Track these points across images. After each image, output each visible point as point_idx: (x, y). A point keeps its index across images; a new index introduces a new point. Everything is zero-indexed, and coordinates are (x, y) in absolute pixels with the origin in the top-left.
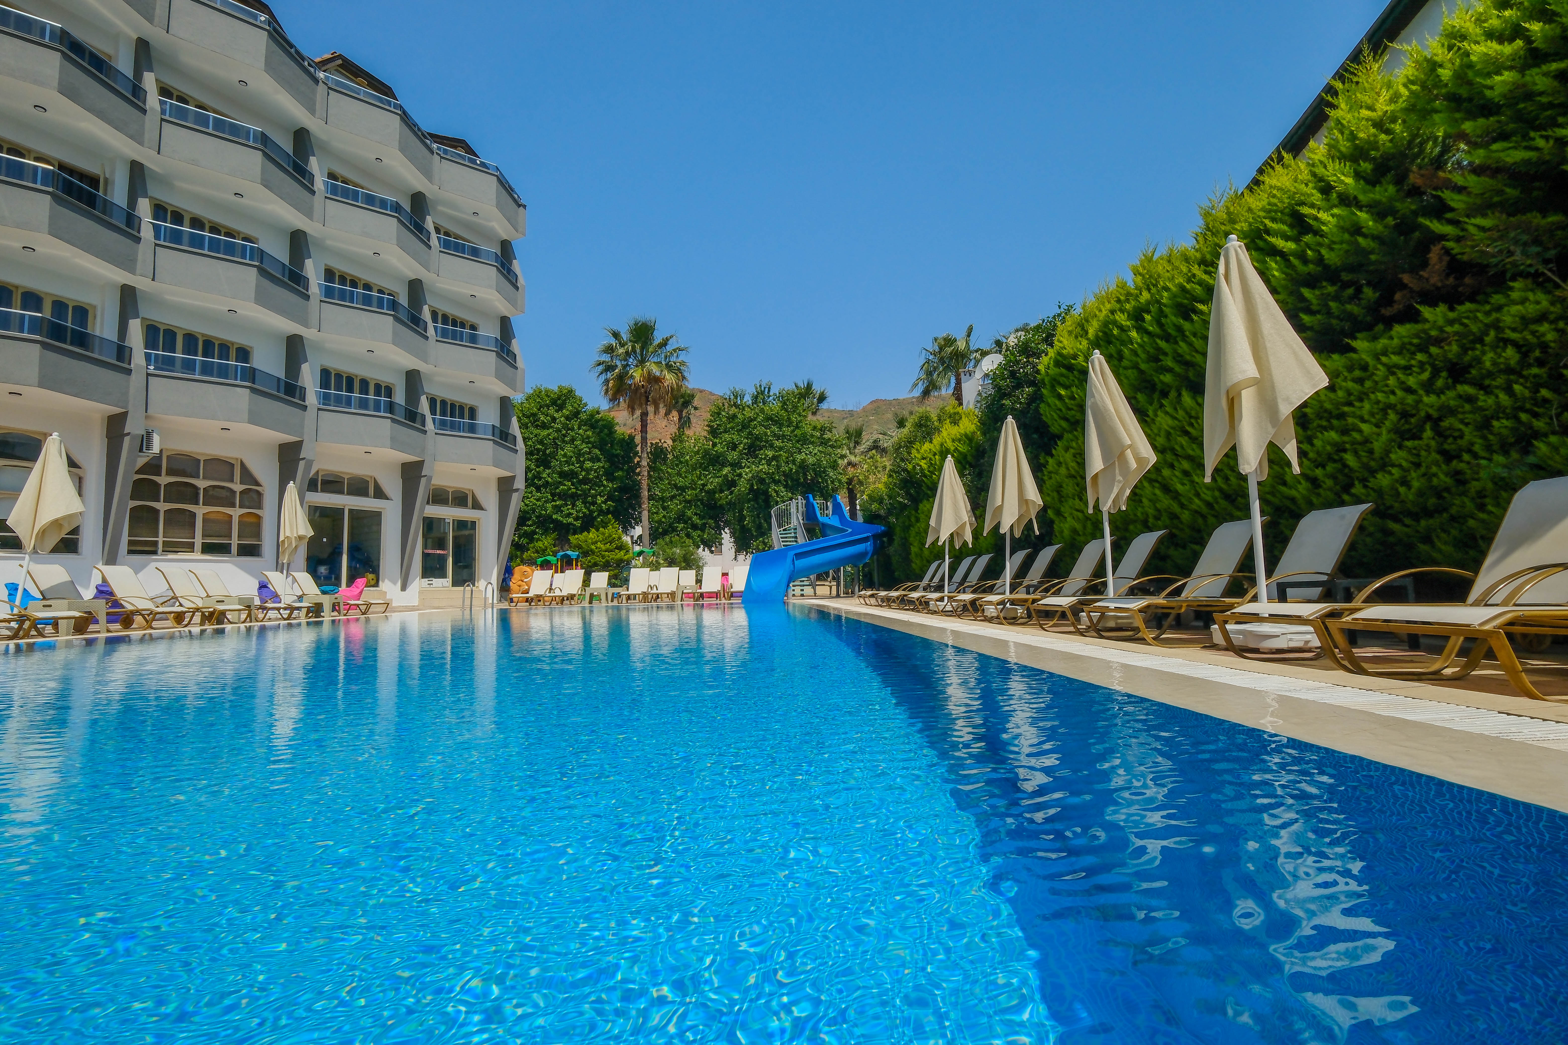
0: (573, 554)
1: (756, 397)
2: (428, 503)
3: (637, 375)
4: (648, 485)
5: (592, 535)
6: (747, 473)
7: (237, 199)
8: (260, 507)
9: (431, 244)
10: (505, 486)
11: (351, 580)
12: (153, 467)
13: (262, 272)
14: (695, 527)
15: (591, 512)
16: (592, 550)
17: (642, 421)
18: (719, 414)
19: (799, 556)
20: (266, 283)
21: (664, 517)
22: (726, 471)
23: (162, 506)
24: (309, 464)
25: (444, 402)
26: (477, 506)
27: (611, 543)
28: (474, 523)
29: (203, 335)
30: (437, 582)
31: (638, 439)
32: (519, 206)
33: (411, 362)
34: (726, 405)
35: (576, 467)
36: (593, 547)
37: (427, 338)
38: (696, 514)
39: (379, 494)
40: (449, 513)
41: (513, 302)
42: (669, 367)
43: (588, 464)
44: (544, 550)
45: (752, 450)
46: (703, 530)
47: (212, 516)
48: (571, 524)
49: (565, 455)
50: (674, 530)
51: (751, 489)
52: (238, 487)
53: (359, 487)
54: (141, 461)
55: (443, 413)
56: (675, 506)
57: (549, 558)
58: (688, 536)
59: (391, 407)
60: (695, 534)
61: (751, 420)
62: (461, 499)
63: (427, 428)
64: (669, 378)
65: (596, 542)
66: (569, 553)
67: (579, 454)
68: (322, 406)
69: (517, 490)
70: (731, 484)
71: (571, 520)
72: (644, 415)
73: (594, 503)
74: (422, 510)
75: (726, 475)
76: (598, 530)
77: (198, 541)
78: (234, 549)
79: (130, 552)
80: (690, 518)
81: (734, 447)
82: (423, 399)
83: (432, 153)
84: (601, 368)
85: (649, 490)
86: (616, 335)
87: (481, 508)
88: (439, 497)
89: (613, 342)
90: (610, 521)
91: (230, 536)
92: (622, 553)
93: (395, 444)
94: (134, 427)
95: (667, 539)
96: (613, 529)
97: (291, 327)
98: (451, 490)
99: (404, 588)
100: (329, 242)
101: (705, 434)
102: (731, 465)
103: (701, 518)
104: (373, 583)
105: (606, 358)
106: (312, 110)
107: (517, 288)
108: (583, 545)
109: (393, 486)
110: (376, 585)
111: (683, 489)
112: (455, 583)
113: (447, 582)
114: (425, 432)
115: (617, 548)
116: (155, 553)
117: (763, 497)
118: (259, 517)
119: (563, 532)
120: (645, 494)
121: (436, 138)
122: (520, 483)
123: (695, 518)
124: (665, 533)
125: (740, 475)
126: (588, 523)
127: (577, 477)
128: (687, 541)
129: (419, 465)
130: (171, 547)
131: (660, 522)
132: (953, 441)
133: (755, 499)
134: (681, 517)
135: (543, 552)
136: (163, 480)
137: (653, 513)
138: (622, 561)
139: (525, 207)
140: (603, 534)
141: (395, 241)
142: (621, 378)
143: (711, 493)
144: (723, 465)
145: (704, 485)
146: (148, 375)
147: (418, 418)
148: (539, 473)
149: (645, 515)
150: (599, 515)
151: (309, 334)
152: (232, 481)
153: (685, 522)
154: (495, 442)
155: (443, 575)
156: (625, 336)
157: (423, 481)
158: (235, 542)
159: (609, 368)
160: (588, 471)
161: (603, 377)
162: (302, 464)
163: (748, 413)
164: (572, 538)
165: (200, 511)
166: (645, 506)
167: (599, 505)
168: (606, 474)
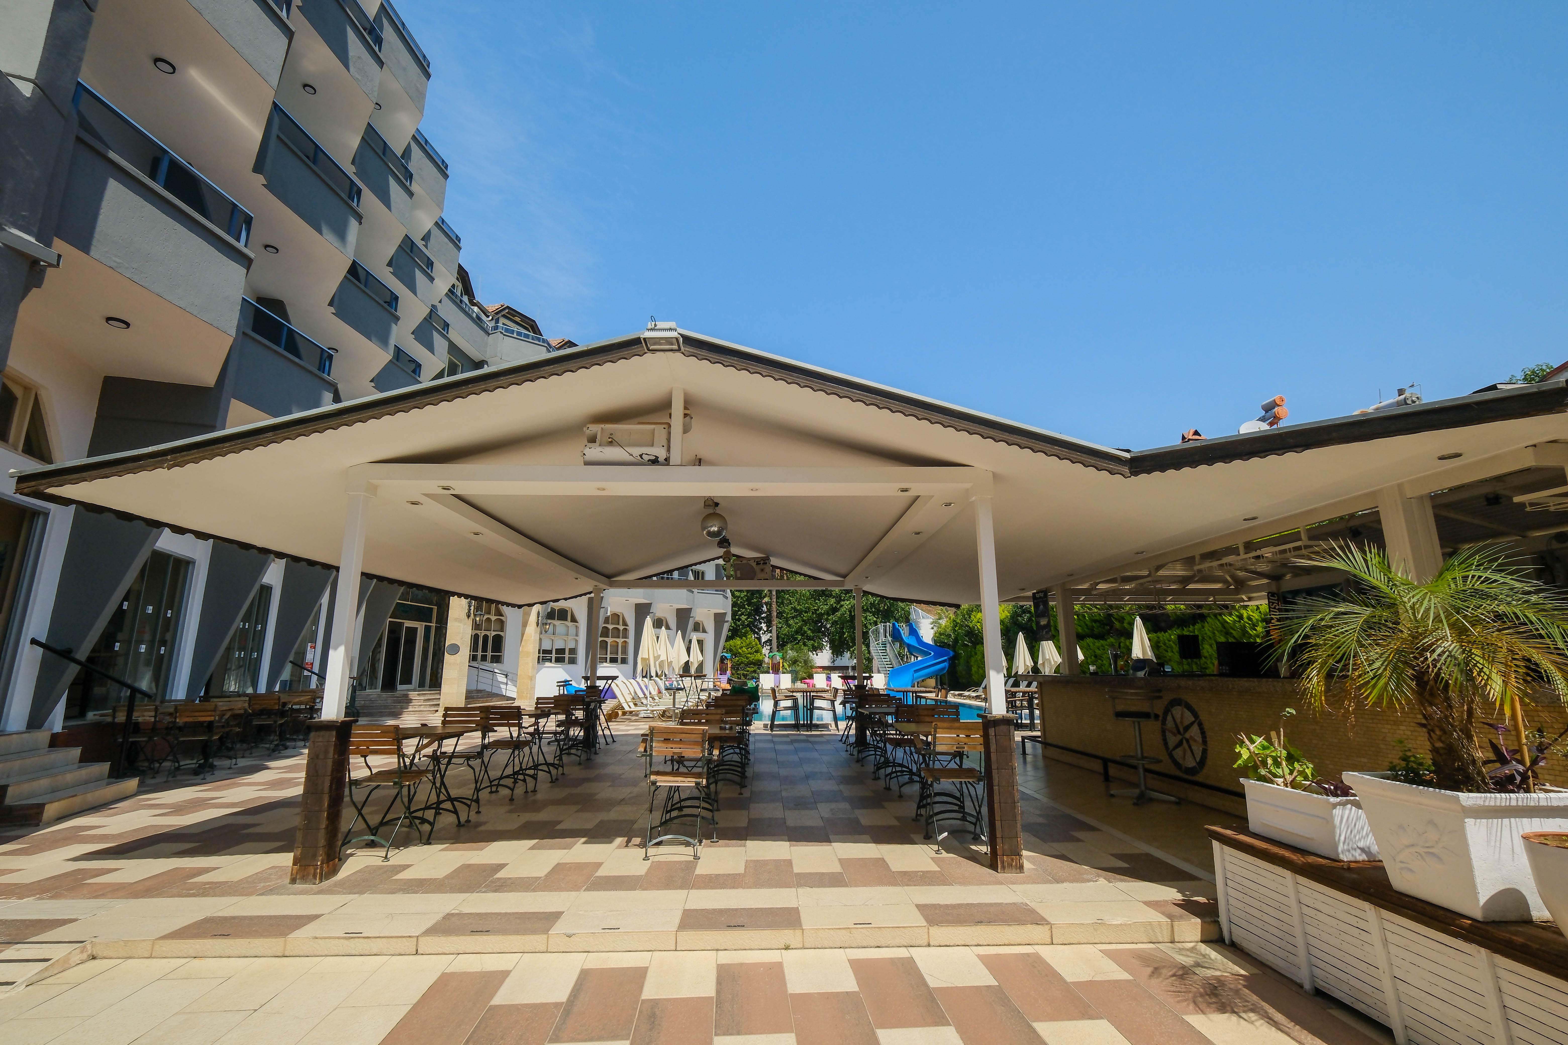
4: (776, 608)
5: (737, 642)
6: (847, 604)
8: (628, 637)
10: (719, 618)
14: (809, 638)
15: (738, 626)
16: (739, 653)
21: (788, 630)
22: (832, 601)
26: (704, 631)
27: (751, 648)
28: (703, 641)
36: (740, 651)
38: (810, 629)
39: (667, 627)
40: (696, 636)
47: (613, 644)
50: (795, 640)
52: (622, 628)
53: (660, 624)
56: (795, 623)
58: (805, 644)
60: (810, 643)
65: (742, 648)
69: (727, 621)
73: (739, 620)
74: (689, 635)
76: (741, 638)
77: (608, 656)
78: (619, 661)
80: (805, 632)
87: (706, 632)
90: (748, 632)
91: (617, 654)
95: (790, 646)
96: (751, 638)
103: (812, 632)
108: (734, 649)
111: (800, 612)
115: (754, 652)
118: (627, 643)
120: (774, 614)
122: (729, 618)
123: (809, 632)
124: (789, 642)
128: (804, 648)
129: (690, 610)
131: (785, 633)
134: (799, 631)
138: (759, 661)
149: (774, 629)
152: (619, 625)
153: (802, 635)
157: (691, 620)
158: (620, 657)
165: (610, 641)
166: (774, 623)
167: (744, 622)
168: (747, 600)
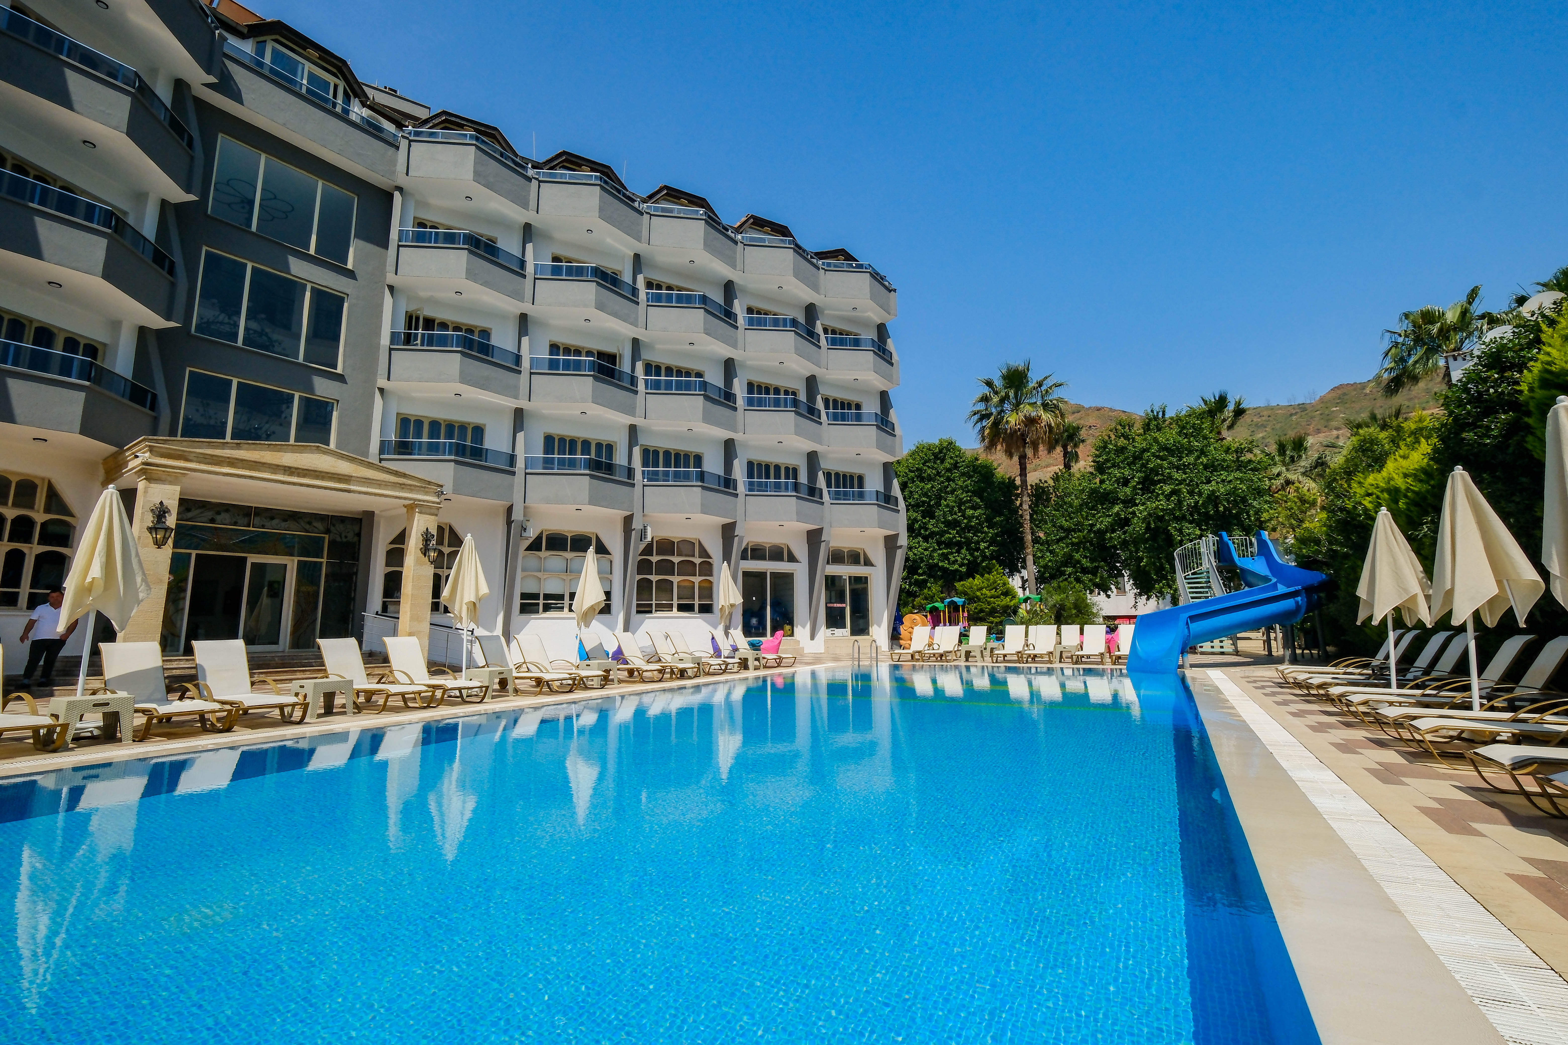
0: (959, 601)
1: (1148, 425)
2: (828, 563)
3: (1013, 420)
4: (1031, 528)
5: (977, 581)
6: (1141, 511)
7: (691, 347)
8: (711, 575)
9: (821, 344)
10: (890, 543)
11: (774, 630)
12: (648, 550)
13: (707, 398)
14: (1085, 571)
15: (976, 558)
16: (977, 597)
17: (1020, 464)
18: (1105, 447)
19: (1193, 618)
20: (709, 404)
21: (1050, 561)
22: (1116, 509)
23: (654, 578)
24: (741, 539)
25: (837, 474)
26: (868, 563)
27: (996, 589)
28: (866, 578)
29: (674, 450)
30: (839, 632)
31: (1018, 482)
32: (890, 291)
33: (809, 446)
34: (1113, 437)
35: (958, 516)
36: (978, 594)
37: (821, 423)
38: (1086, 557)
39: (792, 559)
40: (845, 571)
41: (888, 378)
42: (1045, 406)
43: (970, 512)
44: (932, 597)
45: (1148, 484)
46: (1095, 574)
47: (683, 584)
48: (957, 570)
49: (947, 506)
50: (1063, 573)
51: (1148, 528)
52: (697, 560)
53: (777, 554)
54: (642, 547)
55: (837, 486)
56: (1062, 549)
57: (937, 604)
58: (1078, 580)
59: (796, 487)
60: (1085, 578)
61: (1144, 450)
62: (855, 558)
63: (824, 500)
64: (1047, 417)
65: (981, 589)
66: (956, 599)
67: (960, 503)
68: (748, 493)
69: (901, 547)
70: (1123, 522)
71: (956, 566)
72: (1023, 458)
73: (978, 549)
74: (824, 569)
75: (1118, 514)
76: (982, 576)
77: (675, 602)
78: (696, 608)
79: (638, 612)
80: (1079, 562)
81: (1126, 482)
82: (820, 474)
83: (818, 269)
84: (976, 417)
85: (1032, 533)
86: (989, 384)
87: (872, 565)
88: (837, 557)
89: (986, 390)
90: (994, 566)
91: (694, 598)
92: (1008, 599)
93: (800, 517)
94: (637, 525)
95: (1055, 584)
96: (997, 575)
97: (727, 434)
98: (846, 551)
99: (812, 637)
100: (749, 363)
101: (1092, 470)
102: (1123, 502)
103: (1092, 560)
104: (789, 633)
105: (981, 407)
106: (733, 266)
107: (892, 364)
108: (969, 591)
109: (801, 551)
110: (792, 635)
111: (1068, 531)
112: (853, 633)
113: (847, 631)
114: (823, 503)
115: (1002, 594)
116: (651, 612)
117: (1164, 536)
118: (711, 582)
119: (949, 579)
120: (1029, 537)
121: (821, 255)
122: (903, 540)
123: (1084, 561)
124: (1053, 577)
125: (1134, 513)
126: (973, 569)
127: (959, 526)
128: (1077, 586)
129: (819, 531)
130: (660, 607)
131: (1046, 567)
132: (1406, 476)
133: (1154, 538)
134: (1068, 560)
135: (931, 599)
136: (655, 559)
137: (1039, 558)
138: (1008, 607)
139: (895, 290)
140: (988, 580)
141: (793, 351)
142: (996, 424)
143: (1101, 533)
144: (1114, 503)
145: (1092, 525)
146: (644, 486)
147: (817, 492)
148: (924, 523)
149: (1030, 559)
150: (983, 561)
151: (737, 436)
152: (693, 556)
153: (1074, 567)
154: (879, 505)
155: (843, 626)
156: (998, 383)
157: (823, 545)
158: (697, 603)
159: (984, 417)
160: (970, 518)
161: (979, 425)
162: (736, 539)
163: (1140, 443)
164: (958, 585)
165: (676, 579)
166: (1029, 551)
167: (983, 551)
168: (987, 520)
